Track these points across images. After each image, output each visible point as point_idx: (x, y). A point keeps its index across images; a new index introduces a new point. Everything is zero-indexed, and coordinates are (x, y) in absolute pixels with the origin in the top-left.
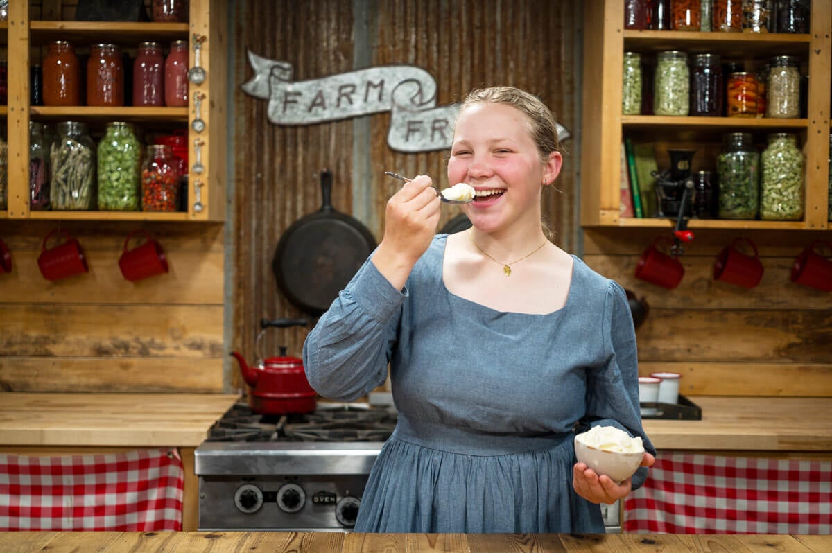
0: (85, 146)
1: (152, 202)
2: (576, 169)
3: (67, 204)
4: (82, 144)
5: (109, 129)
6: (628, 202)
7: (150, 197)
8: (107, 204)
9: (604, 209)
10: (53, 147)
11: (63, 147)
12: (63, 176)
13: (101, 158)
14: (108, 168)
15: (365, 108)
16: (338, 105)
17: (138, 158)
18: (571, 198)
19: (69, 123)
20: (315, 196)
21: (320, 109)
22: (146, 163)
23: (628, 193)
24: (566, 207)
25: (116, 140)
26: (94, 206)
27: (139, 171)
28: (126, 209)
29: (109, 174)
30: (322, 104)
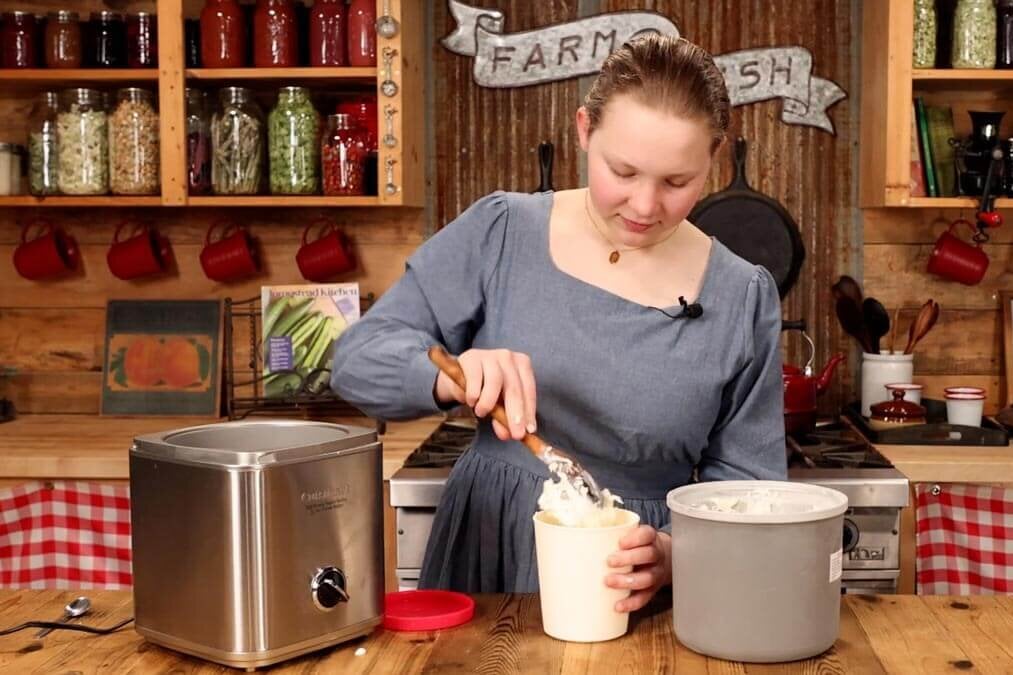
0: (252, 117)
1: (335, 183)
2: (853, 139)
3: (231, 188)
4: (249, 115)
5: (281, 95)
6: (920, 177)
7: (332, 178)
8: (280, 187)
9: (890, 187)
10: (214, 118)
11: (225, 118)
12: (226, 154)
13: (272, 132)
14: (279, 143)
15: (593, 65)
16: (560, 63)
17: (317, 130)
18: (847, 174)
19: (233, 89)
20: (533, 174)
21: (537, 67)
22: (326, 136)
23: (919, 166)
24: (841, 185)
25: (290, 109)
26: (264, 189)
27: (317, 146)
28: (303, 193)
29: (282, 150)
30: (540, 61)
